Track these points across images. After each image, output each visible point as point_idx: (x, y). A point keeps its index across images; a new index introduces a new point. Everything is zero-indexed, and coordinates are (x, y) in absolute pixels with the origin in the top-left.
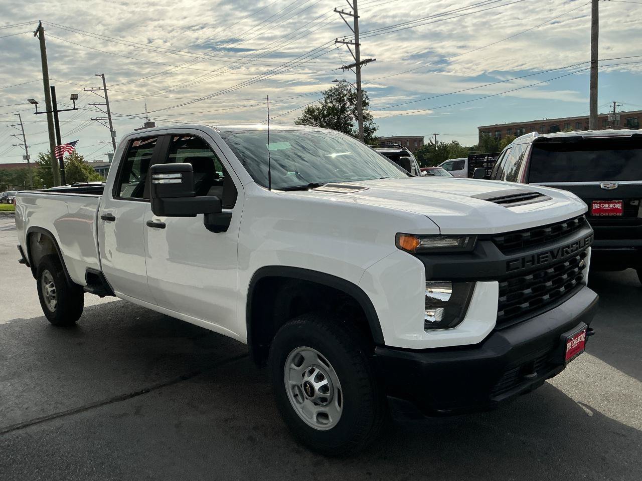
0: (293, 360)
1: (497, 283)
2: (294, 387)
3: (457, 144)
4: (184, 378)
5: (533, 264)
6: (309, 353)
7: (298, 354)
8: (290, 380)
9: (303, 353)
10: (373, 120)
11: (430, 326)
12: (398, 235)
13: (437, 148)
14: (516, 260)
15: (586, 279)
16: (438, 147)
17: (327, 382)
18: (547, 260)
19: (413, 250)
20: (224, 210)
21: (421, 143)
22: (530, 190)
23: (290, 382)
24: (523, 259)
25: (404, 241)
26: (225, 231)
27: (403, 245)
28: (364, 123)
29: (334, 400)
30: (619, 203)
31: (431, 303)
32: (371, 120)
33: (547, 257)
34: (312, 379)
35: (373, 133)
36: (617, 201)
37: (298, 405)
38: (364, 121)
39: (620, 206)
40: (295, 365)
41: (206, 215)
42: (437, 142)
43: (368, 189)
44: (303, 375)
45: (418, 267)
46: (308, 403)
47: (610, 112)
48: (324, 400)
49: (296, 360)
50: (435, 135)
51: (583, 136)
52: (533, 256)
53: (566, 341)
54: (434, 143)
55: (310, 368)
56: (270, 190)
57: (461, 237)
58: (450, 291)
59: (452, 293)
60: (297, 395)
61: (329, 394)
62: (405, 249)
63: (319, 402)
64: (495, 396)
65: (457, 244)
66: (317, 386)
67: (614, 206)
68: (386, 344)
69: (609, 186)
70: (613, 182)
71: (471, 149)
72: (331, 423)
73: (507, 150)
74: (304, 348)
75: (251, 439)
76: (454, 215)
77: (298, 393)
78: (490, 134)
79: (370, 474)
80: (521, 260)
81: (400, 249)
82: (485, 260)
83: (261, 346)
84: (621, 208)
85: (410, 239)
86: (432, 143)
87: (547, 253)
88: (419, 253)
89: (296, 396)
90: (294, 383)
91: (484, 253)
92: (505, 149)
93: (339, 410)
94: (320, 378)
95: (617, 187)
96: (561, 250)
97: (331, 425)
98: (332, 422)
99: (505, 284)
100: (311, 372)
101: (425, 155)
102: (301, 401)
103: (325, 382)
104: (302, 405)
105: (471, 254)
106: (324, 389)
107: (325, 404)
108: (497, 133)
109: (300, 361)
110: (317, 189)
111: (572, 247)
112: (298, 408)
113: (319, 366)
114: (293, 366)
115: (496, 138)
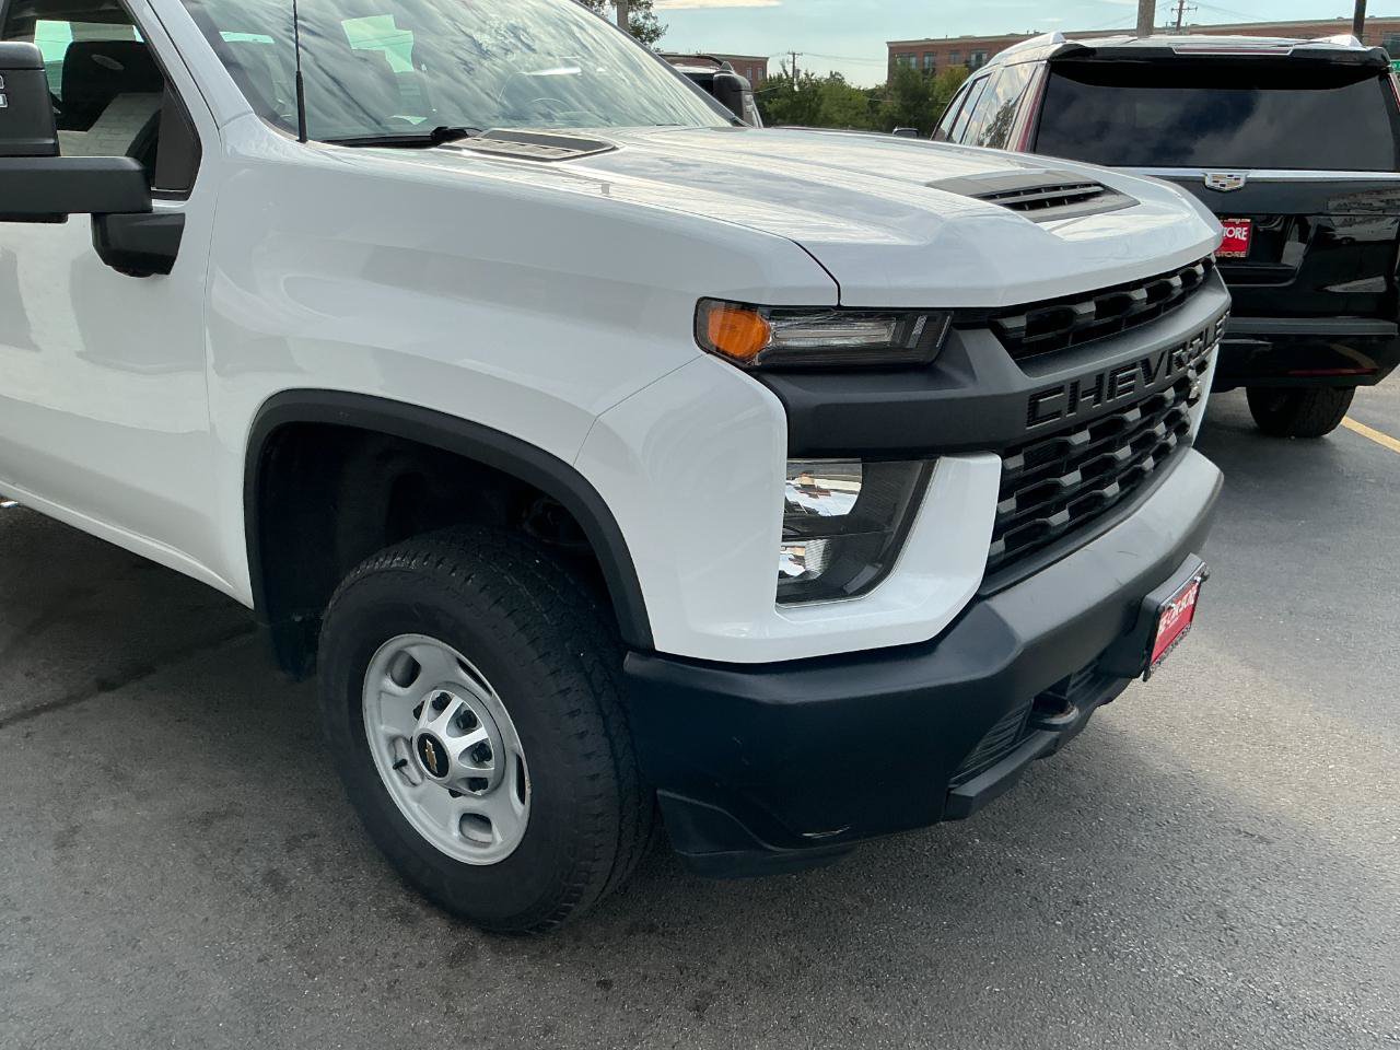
0: (388, 669)
1: (996, 460)
2: (393, 740)
3: (841, 81)
4: (104, 686)
5: (1097, 400)
6: (429, 651)
7: (399, 653)
8: (381, 723)
9: (415, 652)
10: (651, 10)
11: (794, 592)
12: (703, 303)
13: (796, 88)
14: (1059, 389)
15: (1194, 430)
16: (799, 84)
17: (485, 736)
18: (1130, 388)
19: (751, 357)
20: (157, 204)
21: (760, 73)
22: (1082, 177)
23: (383, 727)
24: (1075, 385)
25: (722, 327)
26: (167, 272)
27: (720, 338)
28: (631, 15)
29: (507, 785)
30: (1242, 225)
31: (800, 525)
32: (648, 8)
33: (1132, 377)
34: (440, 726)
35: (651, 40)
36: (1238, 221)
37: (406, 790)
38: (632, 10)
39: (1244, 233)
40: (393, 680)
41: (98, 219)
42: (796, 72)
43: (614, 149)
44: (417, 713)
45: (765, 410)
46: (435, 788)
47: (1170, 25)
48: (476, 783)
49: (399, 668)
50: (794, 54)
51: (1173, 47)
52: (1100, 377)
53: (1157, 614)
54: (790, 73)
55: (436, 694)
56: (303, 139)
57: (900, 316)
58: (857, 487)
59: (861, 494)
60: (404, 763)
61: (489, 769)
62: (724, 353)
63: (464, 788)
64: (962, 782)
65: (887, 339)
66: (456, 745)
67: (1231, 232)
68: (658, 648)
69: (1222, 181)
70: (1236, 173)
71: (871, 93)
72: (499, 843)
73: (975, 81)
74: (416, 637)
75: (274, 880)
76: (886, 241)
77: (407, 758)
78: (913, 60)
79: (605, 984)
80: (1068, 389)
81: (709, 352)
82: (969, 390)
83: (298, 619)
84: (1245, 239)
85: (743, 318)
86: (786, 74)
87: (1134, 366)
88: (772, 368)
89: (400, 765)
90: (394, 731)
91: (968, 369)
92: (969, 80)
93: (521, 810)
94: (465, 722)
95: (1241, 185)
96: (1166, 357)
97: (502, 851)
98: (502, 843)
99: (1017, 461)
100: (440, 704)
101: (770, 102)
102: (417, 778)
103: (479, 735)
104: (419, 790)
105: (925, 369)
106: (479, 753)
107: (479, 793)
108: (927, 59)
109: (411, 673)
110: (453, 144)
111: (1191, 346)
112: (409, 800)
113: (462, 688)
114: (389, 684)
115: (925, 72)
